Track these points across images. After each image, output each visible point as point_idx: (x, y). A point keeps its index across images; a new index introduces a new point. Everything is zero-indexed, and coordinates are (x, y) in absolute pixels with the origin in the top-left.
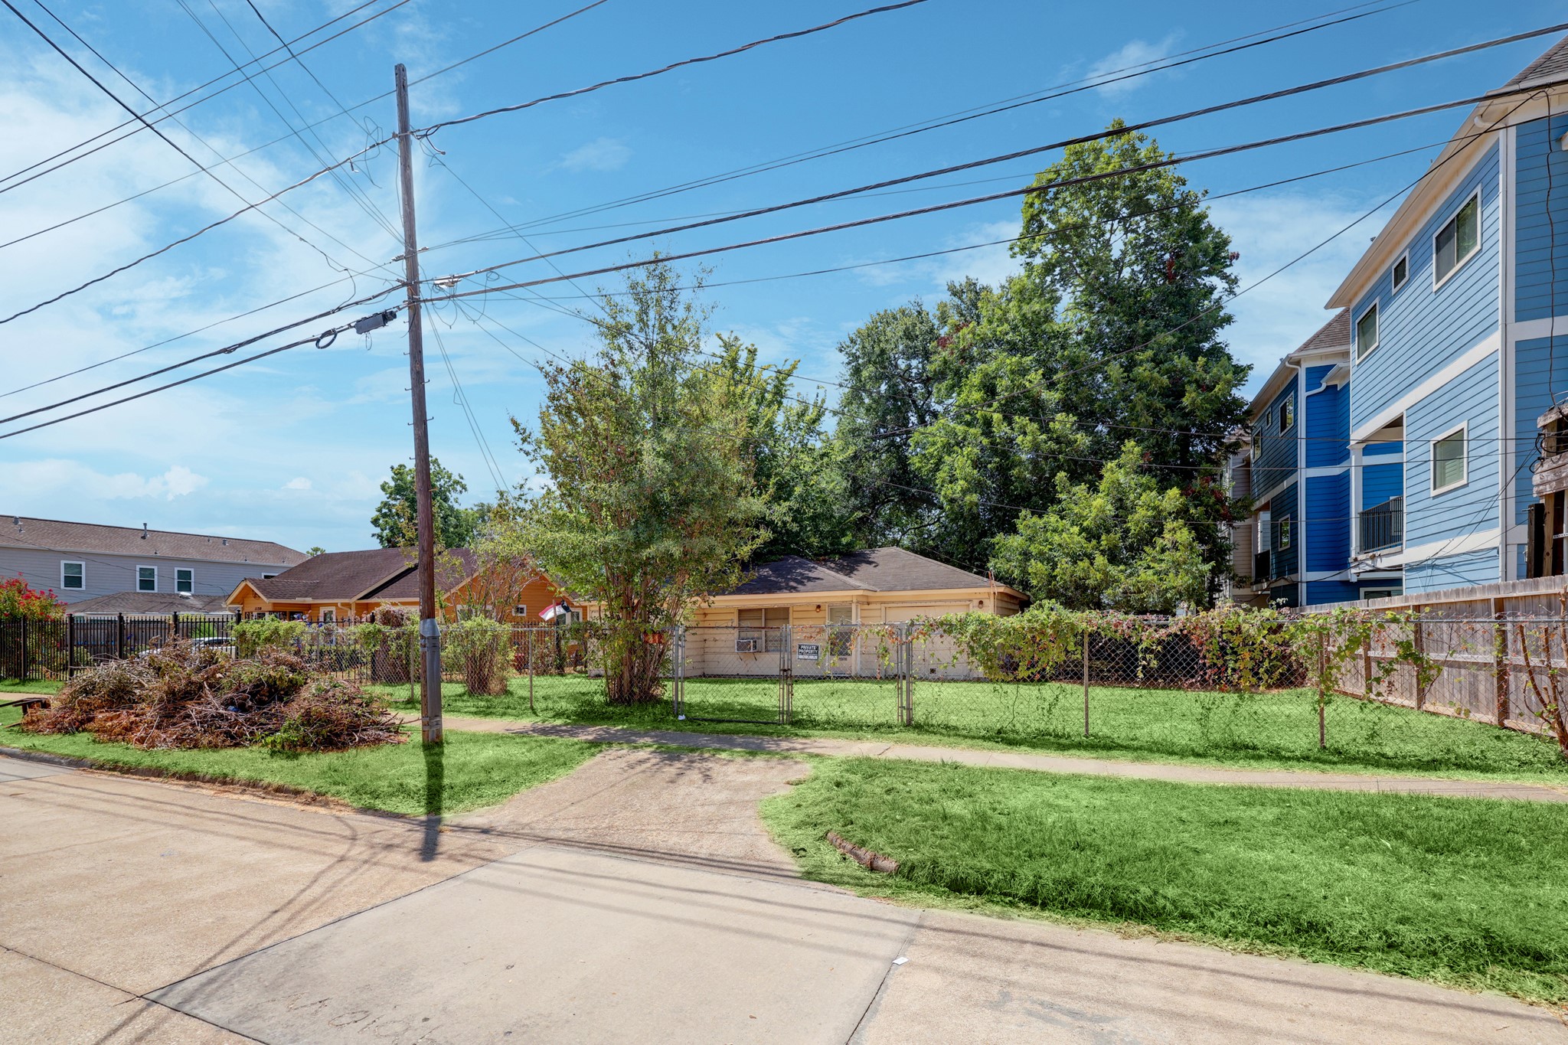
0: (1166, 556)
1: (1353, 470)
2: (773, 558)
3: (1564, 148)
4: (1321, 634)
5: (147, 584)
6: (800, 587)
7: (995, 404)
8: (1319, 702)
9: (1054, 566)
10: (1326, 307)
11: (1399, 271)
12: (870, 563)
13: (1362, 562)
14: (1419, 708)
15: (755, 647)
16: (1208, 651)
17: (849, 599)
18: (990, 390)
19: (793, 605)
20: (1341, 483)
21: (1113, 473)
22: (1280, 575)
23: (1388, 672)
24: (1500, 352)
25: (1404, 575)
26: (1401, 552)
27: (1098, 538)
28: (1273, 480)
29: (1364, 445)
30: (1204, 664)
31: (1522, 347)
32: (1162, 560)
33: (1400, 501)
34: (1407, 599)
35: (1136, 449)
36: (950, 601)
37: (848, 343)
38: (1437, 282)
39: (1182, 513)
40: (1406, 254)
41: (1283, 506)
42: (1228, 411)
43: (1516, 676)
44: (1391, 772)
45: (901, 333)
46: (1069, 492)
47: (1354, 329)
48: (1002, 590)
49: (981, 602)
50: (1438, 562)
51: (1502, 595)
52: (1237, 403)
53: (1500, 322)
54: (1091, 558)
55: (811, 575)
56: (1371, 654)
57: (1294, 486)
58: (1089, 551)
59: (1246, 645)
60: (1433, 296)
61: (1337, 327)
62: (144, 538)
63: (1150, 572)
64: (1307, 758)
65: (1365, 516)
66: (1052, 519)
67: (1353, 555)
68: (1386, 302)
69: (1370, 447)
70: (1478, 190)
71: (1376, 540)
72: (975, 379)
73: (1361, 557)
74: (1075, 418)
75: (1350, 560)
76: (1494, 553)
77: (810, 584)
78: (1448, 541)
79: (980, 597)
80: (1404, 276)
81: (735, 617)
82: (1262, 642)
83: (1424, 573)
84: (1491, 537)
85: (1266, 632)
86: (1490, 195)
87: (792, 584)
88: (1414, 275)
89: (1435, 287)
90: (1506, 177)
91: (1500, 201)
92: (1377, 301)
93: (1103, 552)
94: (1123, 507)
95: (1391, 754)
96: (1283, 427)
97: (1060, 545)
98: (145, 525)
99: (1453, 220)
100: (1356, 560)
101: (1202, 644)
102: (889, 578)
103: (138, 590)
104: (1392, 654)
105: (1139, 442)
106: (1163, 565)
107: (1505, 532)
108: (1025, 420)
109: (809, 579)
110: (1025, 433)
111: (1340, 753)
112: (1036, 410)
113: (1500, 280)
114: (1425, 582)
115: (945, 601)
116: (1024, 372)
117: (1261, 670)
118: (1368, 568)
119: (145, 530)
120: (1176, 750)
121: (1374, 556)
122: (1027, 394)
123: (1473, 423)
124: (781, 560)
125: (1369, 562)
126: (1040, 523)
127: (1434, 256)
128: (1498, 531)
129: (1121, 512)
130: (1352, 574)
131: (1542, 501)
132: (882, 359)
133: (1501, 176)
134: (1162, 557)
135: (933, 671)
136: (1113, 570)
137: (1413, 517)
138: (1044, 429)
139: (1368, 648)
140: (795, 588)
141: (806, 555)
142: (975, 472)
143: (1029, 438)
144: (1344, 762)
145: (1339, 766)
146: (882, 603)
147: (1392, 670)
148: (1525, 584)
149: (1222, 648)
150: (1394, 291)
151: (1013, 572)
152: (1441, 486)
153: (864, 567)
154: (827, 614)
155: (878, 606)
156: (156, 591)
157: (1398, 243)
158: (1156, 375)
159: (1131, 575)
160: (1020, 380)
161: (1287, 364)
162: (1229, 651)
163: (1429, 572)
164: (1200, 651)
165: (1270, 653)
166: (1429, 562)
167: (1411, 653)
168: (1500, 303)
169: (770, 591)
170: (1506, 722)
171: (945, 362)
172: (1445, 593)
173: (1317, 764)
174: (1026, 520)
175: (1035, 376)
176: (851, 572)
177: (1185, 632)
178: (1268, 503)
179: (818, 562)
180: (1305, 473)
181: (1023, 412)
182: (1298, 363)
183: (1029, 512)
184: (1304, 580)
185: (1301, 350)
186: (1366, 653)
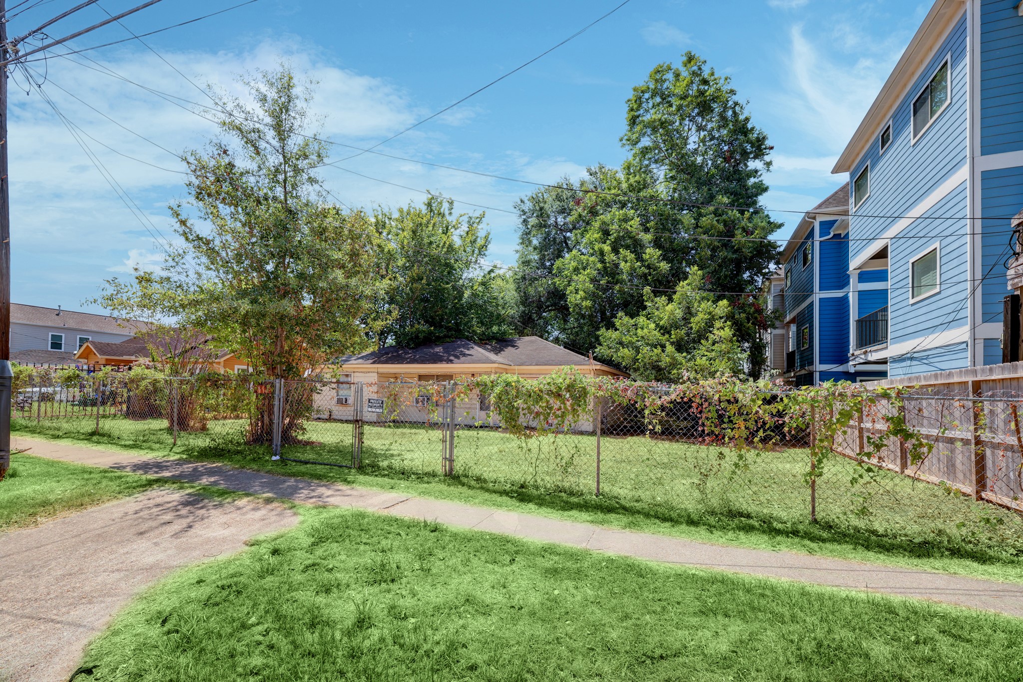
0: (715, 347)
1: (851, 295)
2: (448, 340)
3: (1020, 14)
4: (812, 406)
5: (56, 345)
6: (456, 360)
7: (608, 242)
8: (810, 474)
9: (638, 352)
10: (832, 172)
11: (885, 138)
12: (514, 346)
13: (857, 356)
14: (902, 472)
16: (707, 418)
18: (606, 233)
19: (454, 373)
20: (843, 302)
21: (683, 288)
22: (802, 367)
23: (878, 447)
24: (968, 181)
25: (888, 367)
26: (886, 348)
27: (669, 333)
28: (798, 301)
29: (859, 271)
30: (703, 431)
31: (988, 176)
32: (713, 350)
33: (885, 310)
34: (892, 382)
35: (699, 272)
37: (519, 202)
38: (914, 138)
39: (730, 317)
40: (891, 122)
41: (804, 320)
42: (765, 251)
43: (993, 453)
44: (882, 556)
45: (554, 197)
46: (652, 301)
47: (852, 187)
48: (598, 367)
50: (915, 355)
51: (979, 378)
52: (773, 246)
53: (968, 156)
54: (663, 347)
55: (467, 352)
56: (862, 425)
57: (812, 304)
58: (663, 342)
59: (741, 414)
60: (911, 149)
61: (841, 195)
62: (58, 315)
63: (704, 358)
64: (795, 533)
65: (860, 322)
66: (642, 320)
67: (851, 352)
68: (876, 160)
69: (864, 277)
70: (948, 56)
71: (868, 342)
72: (597, 225)
73: (857, 353)
74: (661, 252)
75: (849, 355)
76: (964, 346)
77: (463, 359)
78: (923, 338)
80: (889, 139)
81: (417, 377)
82: (757, 412)
83: (904, 364)
84: (961, 333)
85: (760, 402)
86: (958, 56)
87: (452, 358)
88: (895, 138)
89: (913, 142)
90: (972, 41)
91: (968, 59)
92: (868, 163)
93: (672, 343)
94: (689, 313)
95: (881, 531)
96: (805, 264)
97: (642, 337)
98: (59, 306)
99: (927, 87)
100: (853, 355)
101: (701, 412)
102: (524, 357)
103: (49, 349)
104: (882, 426)
105: (701, 268)
106: (713, 354)
107: (974, 328)
108: (628, 253)
109: (465, 355)
110: (626, 262)
111: (831, 527)
112: (637, 247)
113: (968, 124)
114: (905, 370)
116: (626, 220)
117: (756, 439)
118: (862, 361)
119: (59, 310)
120: (674, 515)
121: (866, 351)
122: (628, 234)
123: (944, 243)
124: (453, 342)
125: (863, 356)
126: (632, 322)
127: (912, 118)
128: (967, 328)
129: (688, 316)
130: (851, 367)
131: (1018, 293)
132: (542, 213)
133: (968, 39)
134: (713, 348)
136: (679, 357)
137: (895, 321)
138: (639, 258)
139: (861, 420)
140: (451, 361)
141: (472, 339)
142: (592, 286)
143: (628, 264)
144: (832, 540)
145: (828, 545)
147: (882, 445)
148: (1003, 369)
149: (720, 417)
150: (881, 152)
151: (612, 356)
152: (918, 296)
153: (509, 349)
156: (63, 350)
157: (885, 116)
158: (715, 222)
159: (690, 360)
160: (624, 225)
161: (806, 218)
162: (726, 420)
163: (908, 363)
164: (699, 419)
165: (764, 423)
166: (909, 355)
167: (899, 427)
168: (968, 142)
169: (435, 362)
170: (983, 495)
171: (580, 216)
172: (925, 377)
173: (807, 542)
174: (622, 319)
175: (636, 223)
176: (500, 352)
177: (685, 399)
178: (794, 318)
179: (479, 345)
180: (818, 295)
181: (627, 247)
182: (814, 218)
183: (623, 314)
184: (817, 370)
185: (816, 208)
186: (859, 425)
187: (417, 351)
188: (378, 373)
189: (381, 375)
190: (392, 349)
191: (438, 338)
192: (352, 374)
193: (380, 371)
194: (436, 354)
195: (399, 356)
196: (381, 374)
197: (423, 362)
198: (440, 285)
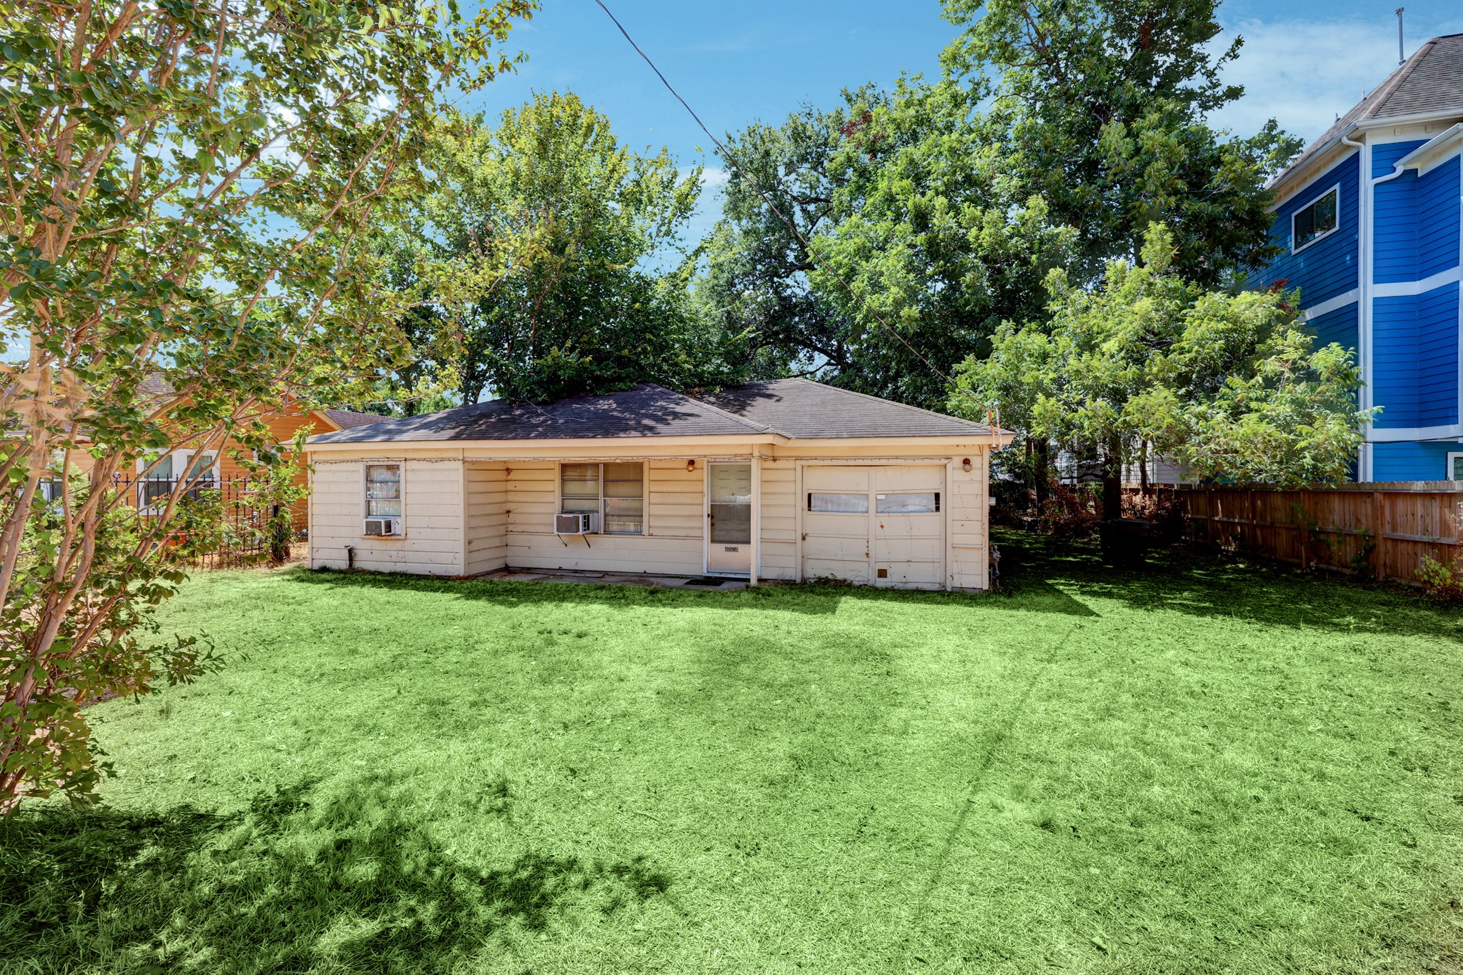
2: (621, 385)
6: (661, 427)
7: (931, 193)
12: (770, 396)
15: (586, 525)
17: (746, 451)
18: (916, 181)
19: (649, 459)
20: (1448, 299)
35: (1167, 236)
36: (914, 458)
46: (1065, 300)
49: (966, 462)
55: (678, 409)
57: (1356, 306)
77: (676, 423)
79: (966, 453)
81: (556, 475)
87: (646, 422)
102: (806, 420)
108: (977, 210)
109: (676, 415)
115: (905, 458)
124: (632, 389)
135: (882, 573)
140: (651, 429)
141: (671, 384)
146: (798, 458)
153: (760, 402)
154: (705, 474)
155: (791, 464)
169: (607, 433)
176: (743, 408)
179: (690, 397)
180: (1369, 291)
182: (1361, 138)
183: (1009, 326)
184: (1369, 439)
185: (1369, 119)
187: (554, 409)
188: (464, 461)
189: (472, 466)
190: (495, 407)
191: (600, 381)
192: (402, 465)
193: (470, 455)
194: (605, 415)
195: (514, 420)
196: (473, 463)
197: (576, 433)
198: (602, 265)
